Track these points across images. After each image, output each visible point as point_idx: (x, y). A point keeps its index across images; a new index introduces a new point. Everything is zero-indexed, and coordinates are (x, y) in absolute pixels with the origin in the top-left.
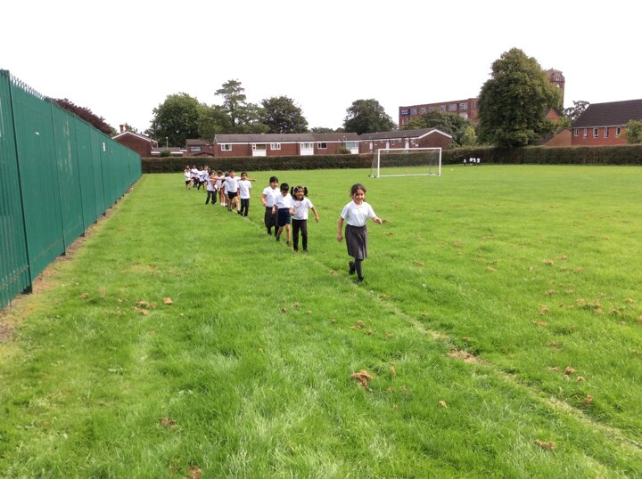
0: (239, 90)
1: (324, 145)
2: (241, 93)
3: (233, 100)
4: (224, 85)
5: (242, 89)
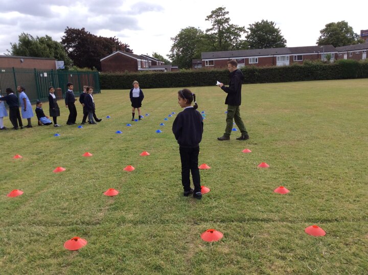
0: (224, 14)
2: (227, 16)
4: (212, 12)
5: (228, 13)
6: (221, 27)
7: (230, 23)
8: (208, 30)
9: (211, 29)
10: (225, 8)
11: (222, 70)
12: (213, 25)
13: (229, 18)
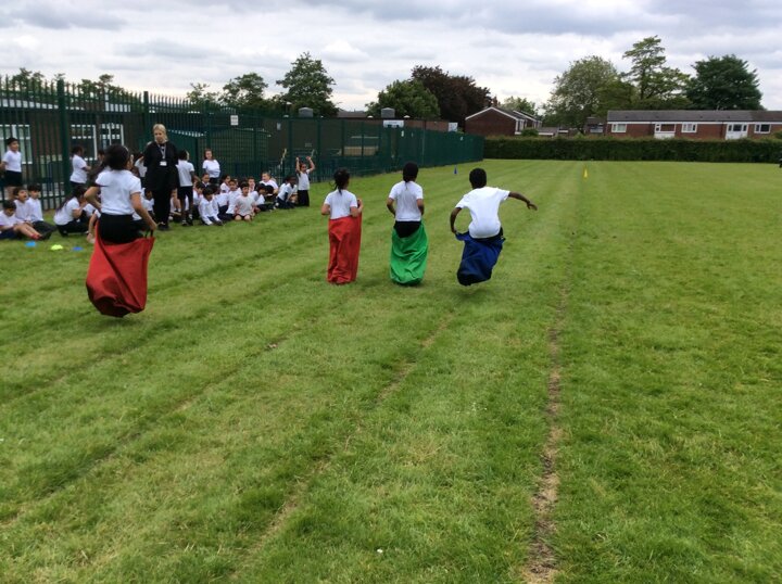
0: (658, 49)
1: (765, 128)
2: (660, 54)
3: (646, 63)
4: (636, 45)
5: (661, 49)
6: (647, 71)
7: (665, 65)
8: (623, 75)
9: (630, 74)
10: (659, 41)
11: (639, 139)
12: (635, 68)
13: (663, 58)
